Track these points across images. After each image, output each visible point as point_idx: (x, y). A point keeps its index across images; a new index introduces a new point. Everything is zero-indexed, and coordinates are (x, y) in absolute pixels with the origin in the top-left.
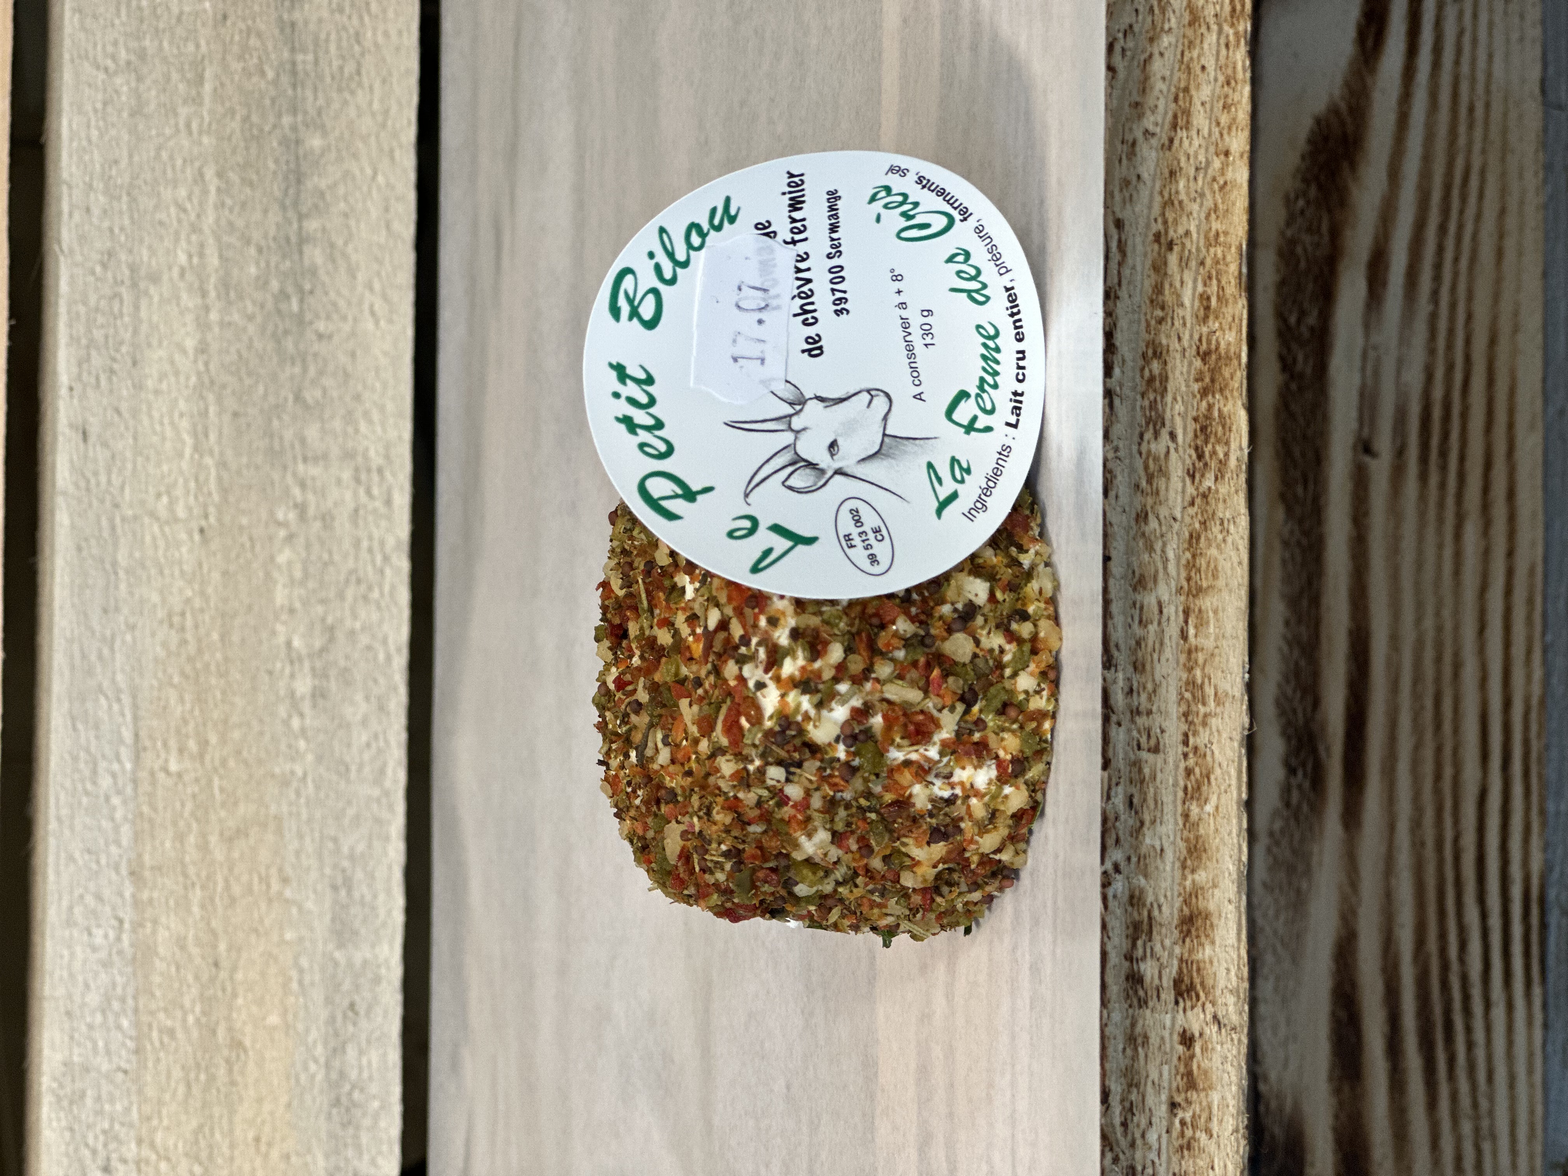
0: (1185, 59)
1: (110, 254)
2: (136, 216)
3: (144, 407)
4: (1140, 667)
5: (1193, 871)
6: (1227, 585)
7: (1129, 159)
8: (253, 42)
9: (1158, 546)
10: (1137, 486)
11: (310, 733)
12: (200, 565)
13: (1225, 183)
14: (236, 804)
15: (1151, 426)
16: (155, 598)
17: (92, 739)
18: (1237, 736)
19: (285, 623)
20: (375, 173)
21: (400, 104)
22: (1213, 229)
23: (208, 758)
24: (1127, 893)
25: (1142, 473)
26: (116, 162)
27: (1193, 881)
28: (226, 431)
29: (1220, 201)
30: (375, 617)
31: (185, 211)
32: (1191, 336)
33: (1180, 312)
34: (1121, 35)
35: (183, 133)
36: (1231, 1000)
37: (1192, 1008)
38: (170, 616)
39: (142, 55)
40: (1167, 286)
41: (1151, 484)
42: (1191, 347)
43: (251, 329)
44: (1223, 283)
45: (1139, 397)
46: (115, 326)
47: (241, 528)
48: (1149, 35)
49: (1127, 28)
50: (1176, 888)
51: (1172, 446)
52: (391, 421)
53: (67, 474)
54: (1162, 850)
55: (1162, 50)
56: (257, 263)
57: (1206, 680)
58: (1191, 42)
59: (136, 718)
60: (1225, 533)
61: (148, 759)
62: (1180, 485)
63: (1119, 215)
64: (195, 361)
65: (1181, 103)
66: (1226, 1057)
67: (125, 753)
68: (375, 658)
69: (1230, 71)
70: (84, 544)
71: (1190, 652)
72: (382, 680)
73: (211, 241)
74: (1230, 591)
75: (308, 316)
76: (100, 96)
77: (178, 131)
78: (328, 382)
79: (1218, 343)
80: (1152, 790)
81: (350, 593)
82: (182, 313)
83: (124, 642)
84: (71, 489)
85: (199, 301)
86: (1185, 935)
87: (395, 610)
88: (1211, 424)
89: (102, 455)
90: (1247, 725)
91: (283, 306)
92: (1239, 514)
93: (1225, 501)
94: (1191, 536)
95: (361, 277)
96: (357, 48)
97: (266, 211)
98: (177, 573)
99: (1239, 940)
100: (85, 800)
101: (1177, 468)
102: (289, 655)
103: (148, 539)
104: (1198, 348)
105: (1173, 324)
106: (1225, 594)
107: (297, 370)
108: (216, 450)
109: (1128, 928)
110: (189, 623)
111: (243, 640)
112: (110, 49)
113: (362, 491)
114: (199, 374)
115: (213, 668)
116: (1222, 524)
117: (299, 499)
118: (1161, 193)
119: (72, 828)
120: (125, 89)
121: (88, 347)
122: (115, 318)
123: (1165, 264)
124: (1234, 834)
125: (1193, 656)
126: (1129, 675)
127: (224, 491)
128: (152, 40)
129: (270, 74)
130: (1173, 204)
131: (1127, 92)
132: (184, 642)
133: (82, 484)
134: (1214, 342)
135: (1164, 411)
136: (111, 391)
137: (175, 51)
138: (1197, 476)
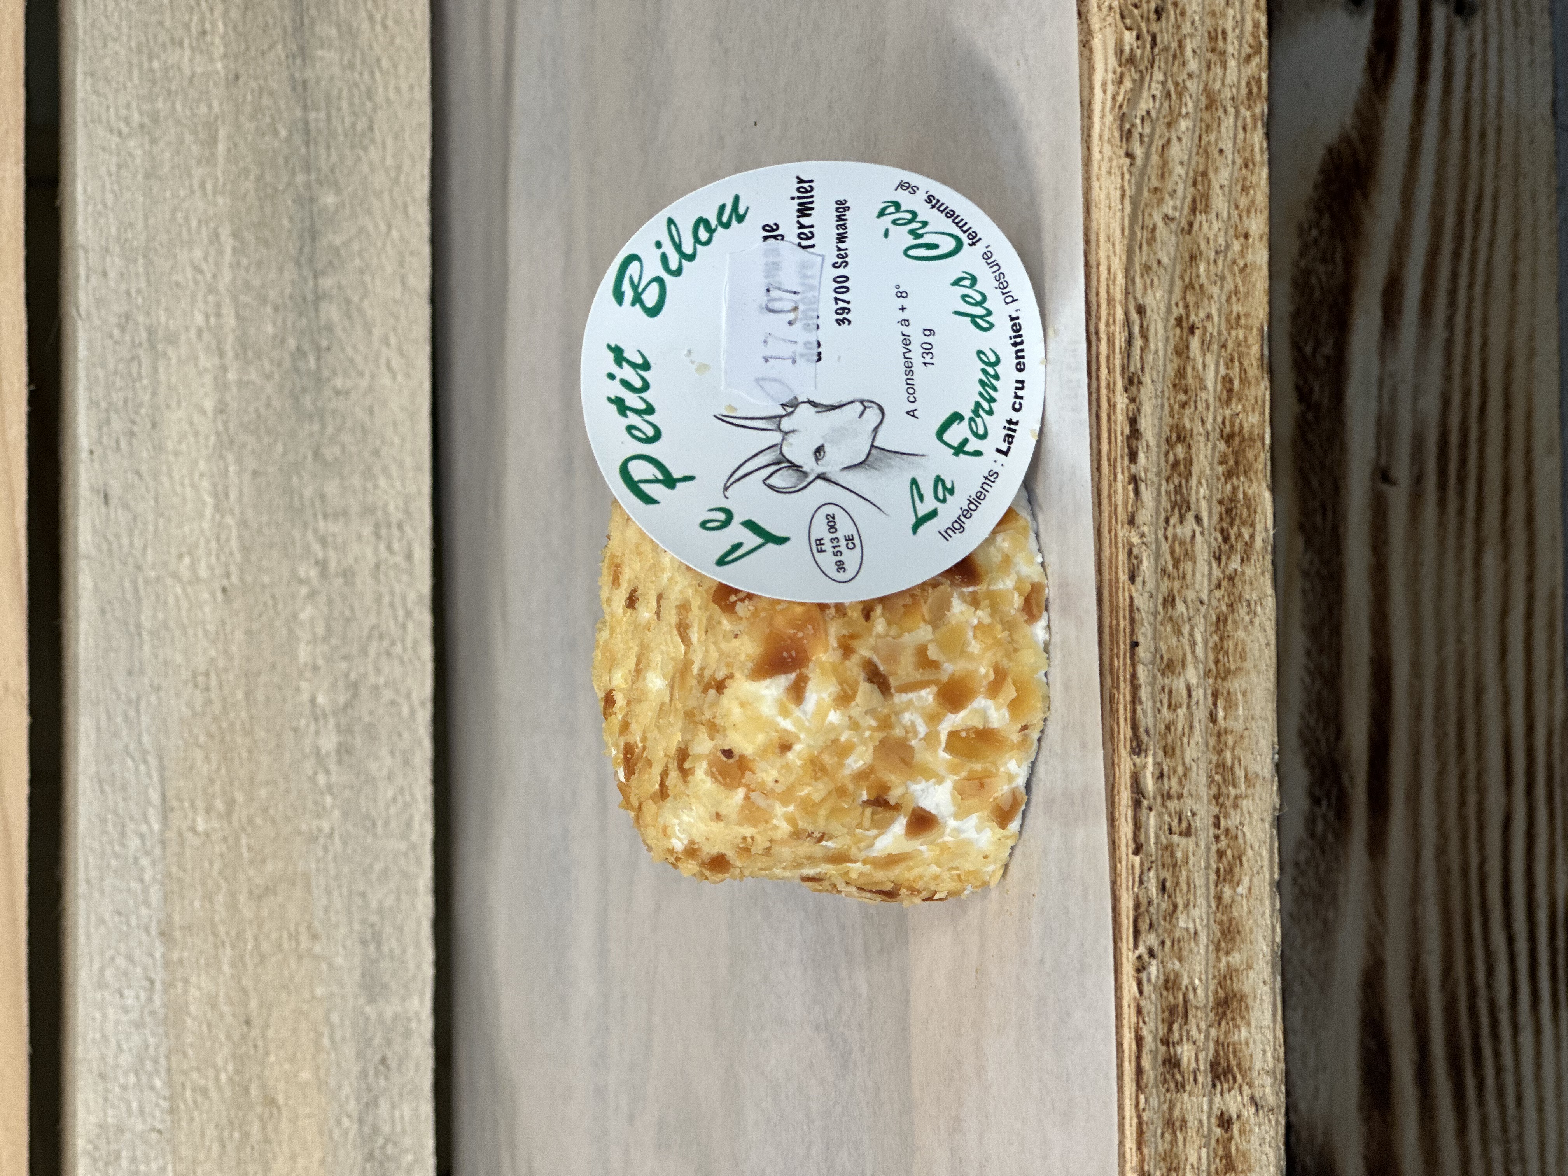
0: (1203, 143)
1: (128, 316)
2: (152, 278)
3: (164, 468)
4: (1170, 752)
5: (1227, 953)
6: (1255, 667)
7: (1149, 244)
8: (266, 101)
9: (1186, 630)
10: (1164, 571)
11: (335, 790)
12: (223, 624)
13: (1246, 265)
14: (264, 861)
15: (1176, 511)
16: (179, 658)
17: (120, 800)
18: (1268, 818)
19: (309, 680)
20: (389, 227)
21: (412, 158)
22: (1235, 313)
23: (235, 817)
24: (1162, 978)
25: (1168, 557)
26: (131, 225)
27: (1228, 963)
28: (246, 490)
29: (1240, 284)
30: (398, 671)
31: (201, 272)
32: (1215, 419)
33: (1204, 395)
34: (1138, 121)
35: (198, 194)
36: (1268, 1081)
37: (1229, 1090)
38: (194, 676)
39: (155, 118)
40: (1189, 370)
41: (1178, 569)
42: (1214, 430)
43: (269, 388)
44: (1246, 363)
45: (1164, 482)
46: (134, 389)
47: (263, 587)
48: (1166, 120)
49: (1144, 113)
50: (1211, 970)
51: (1198, 529)
52: (411, 474)
53: (89, 537)
54: (1196, 933)
55: (1180, 134)
56: (274, 324)
57: (1236, 763)
58: (1208, 126)
59: (163, 780)
60: (1251, 615)
61: (175, 818)
62: (1206, 568)
63: (1141, 301)
64: (214, 421)
65: (1199, 187)
66: (1264, 1139)
67: (153, 816)
68: (400, 714)
69: (1247, 154)
70: (107, 607)
71: (1219, 735)
72: (406, 735)
73: (227, 301)
74: (1258, 673)
75: (326, 373)
76: (114, 159)
77: (193, 192)
78: (346, 438)
79: (1241, 425)
80: (1184, 873)
81: (373, 648)
82: (200, 374)
83: (149, 703)
84: (93, 552)
85: (217, 361)
86: (1221, 1017)
87: (418, 665)
88: (1236, 507)
89: (123, 517)
90: (1278, 806)
91: (301, 364)
92: (1266, 596)
93: (1251, 583)
94: (1218, 618)
95: (377, 332)
96: (369, 105)
97: (281, 270)
98: (200, 633)
99: (1274, 1021)
100: (113, 863)
101: (1202, 551)
102: (313, 712)
103: (171, 600)
104: (1222, 431)
105: (1196, 408)
106: (1254, 677)
107: (316, 427)
108: (237, 511)
109: (1163, 1012)
110: (214, 682)
111: (268, 700)
112: (123, 112)
113: (382, 546)
114: (218, 434)
115: (238, 726)
116: (1249, 605)
117: (320, 555)
118: (1182, 278)
119: (102, 892)
120: (139, 152)
121: (107, 410)
122: (134, 381)
123: (1188, 347)
124: (1267, 915)
125: (1223, 738)
126: (1159, 760)
127: (246, 550)
128: (164, 102)
129: (283, 133)
130: (1193, 288)
131: (1146, 178)
132: (209, 702)
133: (105, 547)
134: (1237, 425)
135: (1189, 494)
136: (131, 454)
137: (188, 113)
138: (1224, 558)
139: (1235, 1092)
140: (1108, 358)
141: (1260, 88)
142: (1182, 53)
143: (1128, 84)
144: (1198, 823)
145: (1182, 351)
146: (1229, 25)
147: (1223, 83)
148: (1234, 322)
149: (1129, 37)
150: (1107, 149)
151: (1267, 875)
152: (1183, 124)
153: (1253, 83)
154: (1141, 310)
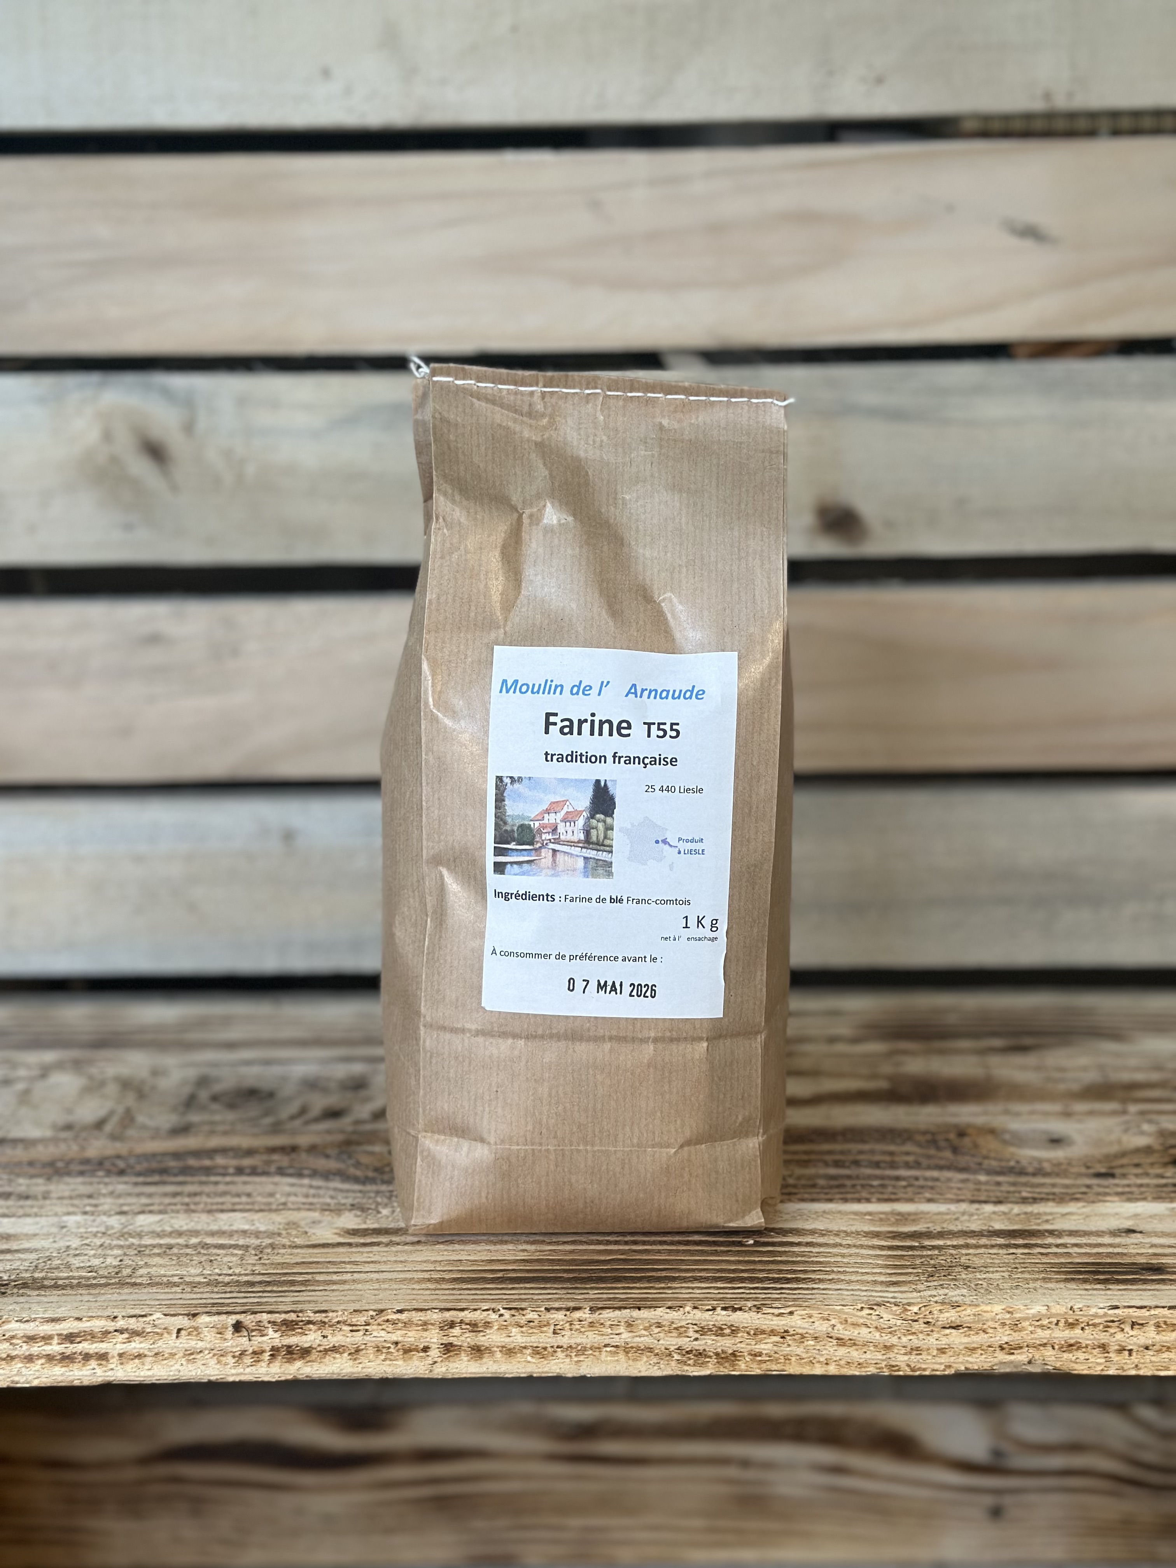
139: (439, 1354)
140: (769, 1298)
141: (895, 1371)
142: (909, 1334)
143: (895, 1308)
144: (559, 1337)
145: (773, 1333)
146: (924, 1357)
147: (897, 1353)
148: (787, 1358)
149: (915, 1309)
150: (865, 1299)
151: (537, 1371)
152: (877, 1334)
153: (897, 1368)
154: (791, 1313)
